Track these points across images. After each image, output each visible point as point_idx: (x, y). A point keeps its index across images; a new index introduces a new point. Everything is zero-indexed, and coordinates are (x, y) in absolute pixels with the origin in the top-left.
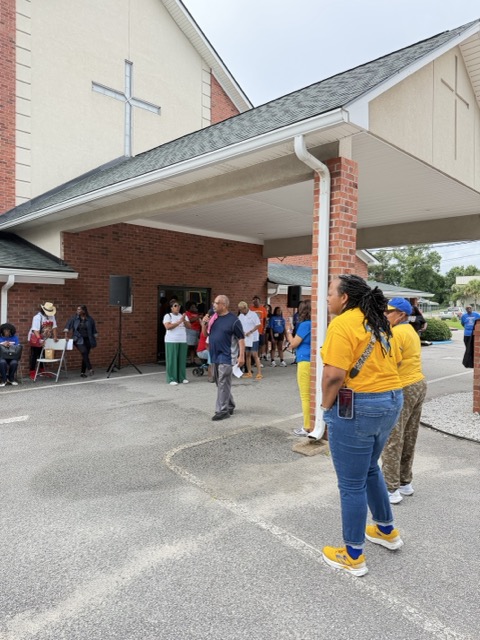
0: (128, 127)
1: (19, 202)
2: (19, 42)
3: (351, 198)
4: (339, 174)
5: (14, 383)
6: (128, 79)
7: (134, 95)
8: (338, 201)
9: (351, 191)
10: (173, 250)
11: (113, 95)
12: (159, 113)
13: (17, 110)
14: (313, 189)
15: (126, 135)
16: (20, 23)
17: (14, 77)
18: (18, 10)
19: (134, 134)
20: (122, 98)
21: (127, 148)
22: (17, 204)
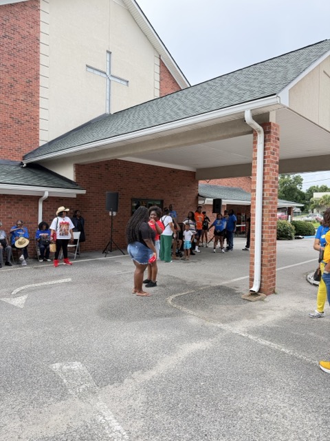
0: (108, 94)
1: (41, 144)
2: (42, 40)
3: (276, 146)
4: (269, 132)
5: (49, 260)
6: (108, 63)
7: (112, 74)
8: (269, 149)
9: (276, 142)
10: (141, 175)
11: (99, 73)
12: (128, 85)
13: (41, 84)
14: (252, 141)
15: (107, 100)
16: (43, 27)
17: (39, 63)
18: (41, 19)
19: (112, 99)
20: (104, 75)
21: (108, 109)
22: (40, 145)
